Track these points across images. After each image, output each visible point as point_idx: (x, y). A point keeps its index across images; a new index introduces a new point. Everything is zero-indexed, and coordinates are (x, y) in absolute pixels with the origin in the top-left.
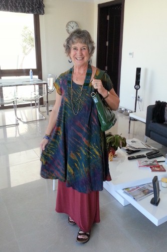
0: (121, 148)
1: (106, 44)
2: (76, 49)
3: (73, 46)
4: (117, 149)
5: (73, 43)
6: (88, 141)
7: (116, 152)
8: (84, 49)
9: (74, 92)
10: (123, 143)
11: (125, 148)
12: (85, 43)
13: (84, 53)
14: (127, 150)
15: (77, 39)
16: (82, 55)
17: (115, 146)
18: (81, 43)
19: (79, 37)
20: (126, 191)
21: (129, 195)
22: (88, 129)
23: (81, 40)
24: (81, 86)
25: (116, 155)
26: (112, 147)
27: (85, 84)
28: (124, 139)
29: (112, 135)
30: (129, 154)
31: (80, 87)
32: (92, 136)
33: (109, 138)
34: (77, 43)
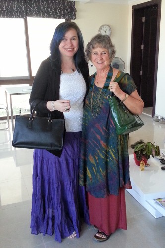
0: (153, 157)
1: (140, 47)
2: (96, 54)
3: (94, 51)
4: (149, 158)
5: (93, 48)
6: (105, 144)
7: (149, 161)
8: (104, 53)
9: (95, 95)
10: (156, 152)
11: (158, 157)
12: (105, 47)
13: (104, 57)
14: (160, 159)
15: (97, 44)
16: (102, 59)
17: (146, 154)
18: (101, 47)
19: (99, 42)
20: (158, 201)
21: (161, 205)
22: (105, 131)
23: (101, 45)
24: (101, 88)
25: (148, 165)
26: (143, 155)
27: (104, 87)
28: (157, 148)
29: (143, 143)
30: (163, 164)
31: (100, 90)
32: (110, 138)
33: (140, 146)
34: (97, 47)
